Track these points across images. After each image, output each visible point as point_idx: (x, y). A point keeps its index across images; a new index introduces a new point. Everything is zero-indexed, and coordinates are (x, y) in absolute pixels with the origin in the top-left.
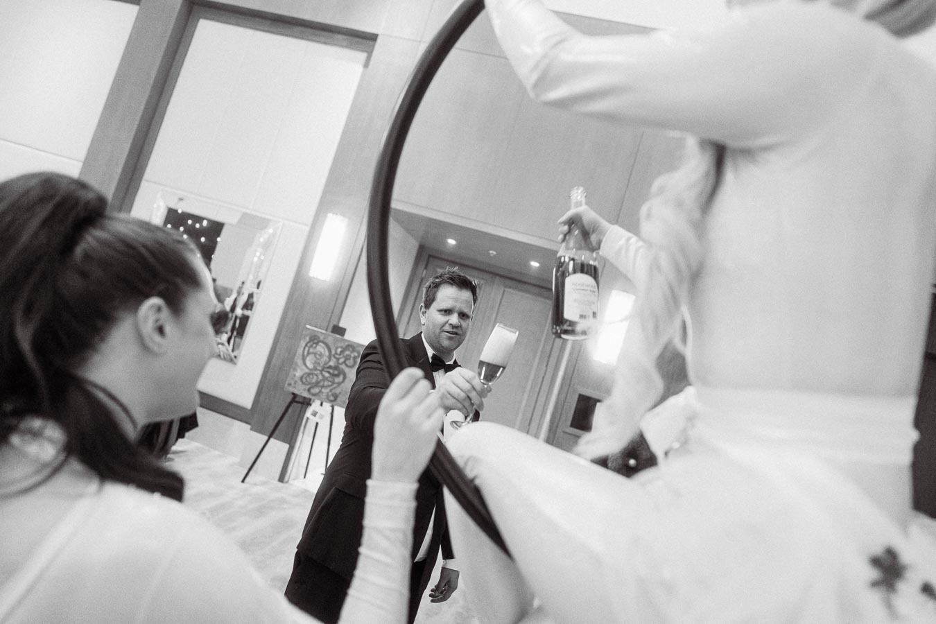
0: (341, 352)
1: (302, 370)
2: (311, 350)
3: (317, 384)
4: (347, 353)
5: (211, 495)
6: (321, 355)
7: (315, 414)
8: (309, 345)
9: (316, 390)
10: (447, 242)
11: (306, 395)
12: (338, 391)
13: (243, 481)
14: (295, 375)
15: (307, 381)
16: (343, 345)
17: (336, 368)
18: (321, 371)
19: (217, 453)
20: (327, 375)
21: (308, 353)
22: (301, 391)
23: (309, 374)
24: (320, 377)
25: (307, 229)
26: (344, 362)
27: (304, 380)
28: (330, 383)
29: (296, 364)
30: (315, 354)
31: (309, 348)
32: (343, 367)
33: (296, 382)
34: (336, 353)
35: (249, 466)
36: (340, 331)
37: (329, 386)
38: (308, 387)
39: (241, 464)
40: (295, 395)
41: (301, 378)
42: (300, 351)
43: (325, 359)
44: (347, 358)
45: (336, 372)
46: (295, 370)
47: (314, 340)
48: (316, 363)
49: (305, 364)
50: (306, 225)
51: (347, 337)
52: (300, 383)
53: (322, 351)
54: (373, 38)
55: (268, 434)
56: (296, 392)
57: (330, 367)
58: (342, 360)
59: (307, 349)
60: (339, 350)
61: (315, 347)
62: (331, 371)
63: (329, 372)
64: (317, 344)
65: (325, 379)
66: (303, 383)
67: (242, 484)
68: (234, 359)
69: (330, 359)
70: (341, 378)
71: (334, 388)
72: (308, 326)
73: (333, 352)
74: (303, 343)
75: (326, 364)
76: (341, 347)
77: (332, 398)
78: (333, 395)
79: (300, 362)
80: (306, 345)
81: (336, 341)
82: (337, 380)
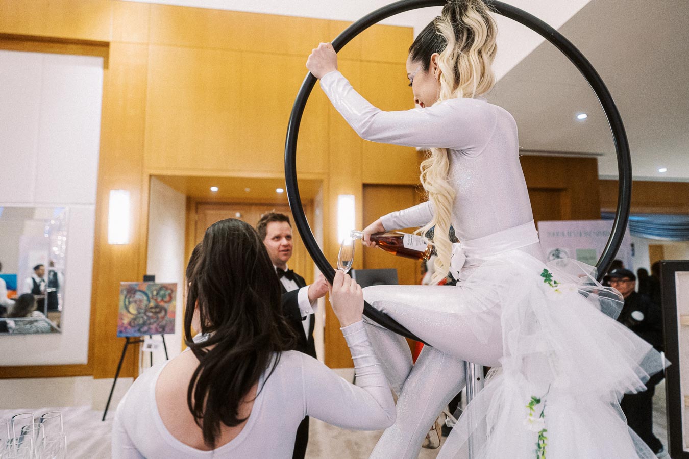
0: (157, 294)
1: (128, 317)
2: (131, 300)
3: (144, 324)
4: (162, 292)
5: (83, 440)
6: (141, 301)
7: (149, 346)
8: (128, 296)
9: (145, 328)
10: (211, 191)
11: (137, 335)
12: (164, 323)
13: (103, 419)
14: (123, 324)
15: (134, 324)
16: (157, 288)
17: (156, 307)
18: (145, 313)
19: (66, 409)
20: (150, 314)
21: (129, 303)
22: (132, 333)
23: (135, 319)
24: (146, 318)
25: (92, 208)
26: (162, 300)
27: (133, 324)
28: (155, 320)
29: (122, 315)
30: (135, 302)
31: (129, 299)
32: (162, 304)
33: (126, 328)
34: (153, 296)
35: (104, 407)
36: (150, 278)
37: (155, 322)
38: (137, 328)
39: (95, 408)
40: (128, 338)
41: (130, 324)
42: (121, 304)
43: (145, 302)
44: (164, 296)
45: (158, 310)
46: (122, 319)
47: (131, 291)
48: (139, 309)
49: (129, 312)
50: (91, 204)
51: (157, 281)
52: (129, 327)
53: (141, 298)
54: (106, 45)
55: (114, 376)
56: (128, 335)
57: (151, 308)
58: (159, 299)
59: (127, 300)
60: (155, 293)
61: (134, 297)
62: (153, 310)
63: (152, 312)
64: (134, 293)
65: (149, 318)
66: (132, 327)
67: (104, 422)
68: (58, 329)
69: (149, 301)
70: (163, 313)
71: (160, 322)
72: (122, 283)
73: (150, 296)
74: (122, 297)
75: (147, 306)
76: (156, 290)
77: (160, 330)
78: (161, 327)
79: (124, 312)
80: (126, 297)
81: (149, 287)
82: (160, 315)
